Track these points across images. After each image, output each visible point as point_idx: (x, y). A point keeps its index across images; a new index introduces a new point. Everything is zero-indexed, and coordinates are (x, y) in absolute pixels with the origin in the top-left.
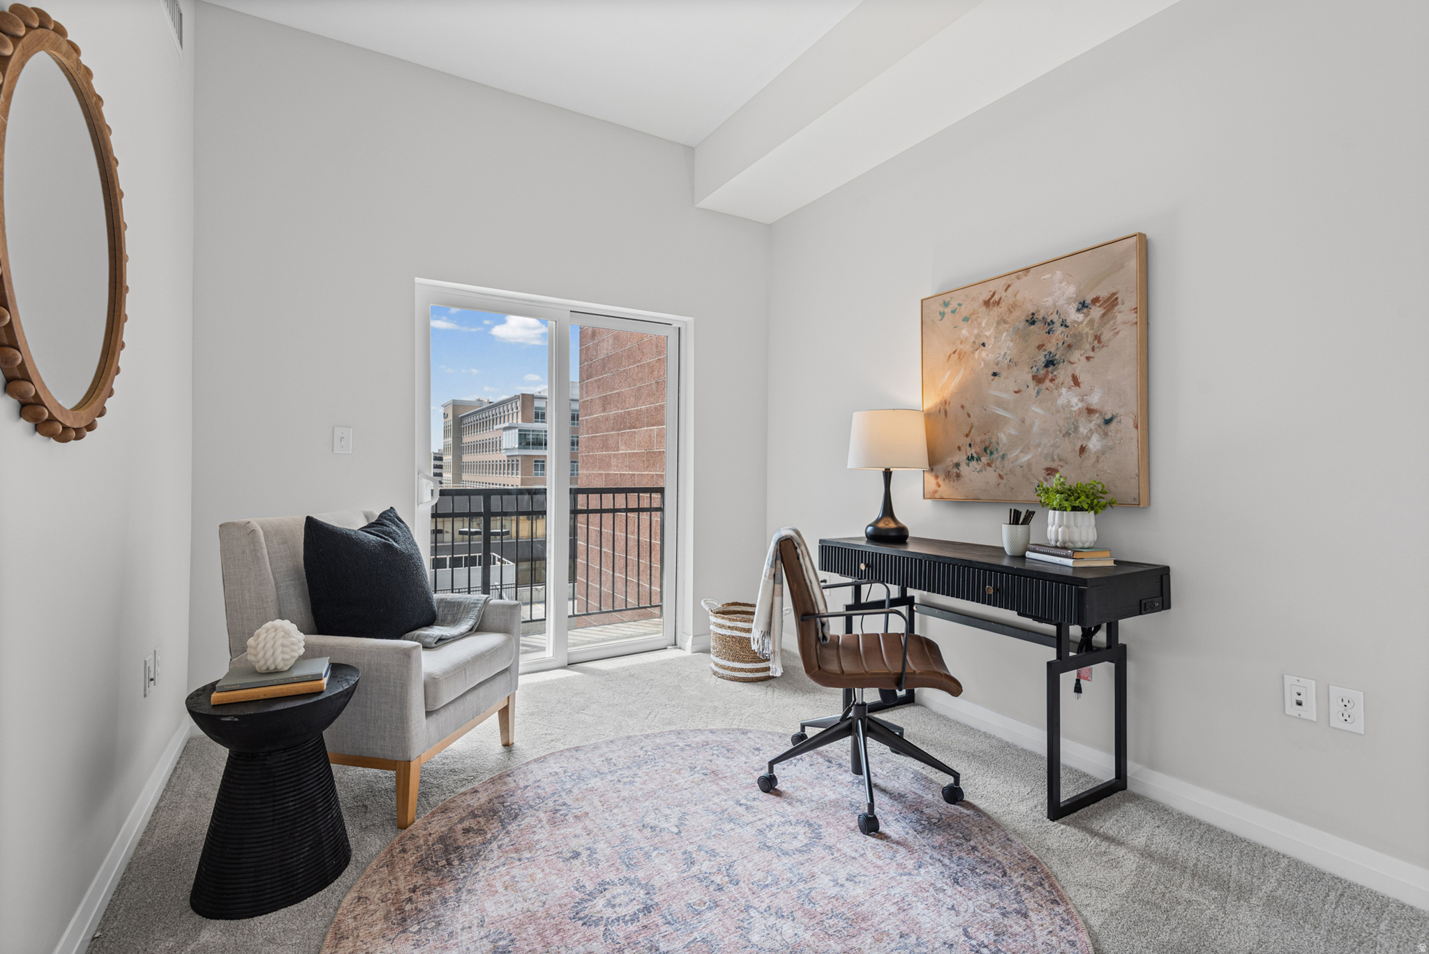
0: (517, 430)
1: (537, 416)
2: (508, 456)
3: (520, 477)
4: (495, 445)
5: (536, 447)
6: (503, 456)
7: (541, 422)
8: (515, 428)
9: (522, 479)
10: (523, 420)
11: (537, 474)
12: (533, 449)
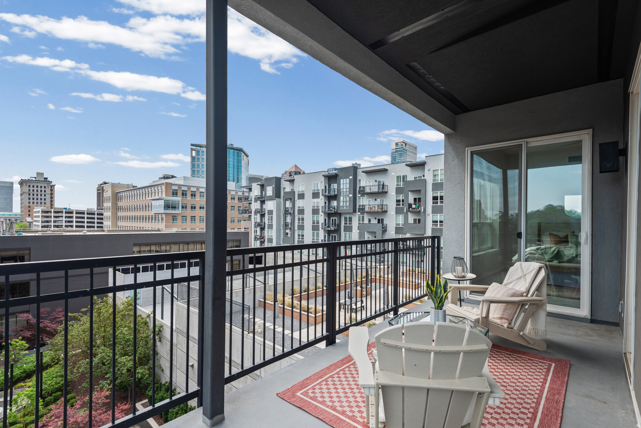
0: (163, 201)
1: (173, 194)
2: (155, 213)
3: (164, 224)
4: (148, 207)
5: (173, 209)
6: (152, 213)
7: (176, 197)
8: (161, 199)
9: (166, 225)
10: (166, 195)
11: (174, 223)
12: (172, 210)
